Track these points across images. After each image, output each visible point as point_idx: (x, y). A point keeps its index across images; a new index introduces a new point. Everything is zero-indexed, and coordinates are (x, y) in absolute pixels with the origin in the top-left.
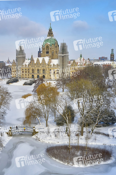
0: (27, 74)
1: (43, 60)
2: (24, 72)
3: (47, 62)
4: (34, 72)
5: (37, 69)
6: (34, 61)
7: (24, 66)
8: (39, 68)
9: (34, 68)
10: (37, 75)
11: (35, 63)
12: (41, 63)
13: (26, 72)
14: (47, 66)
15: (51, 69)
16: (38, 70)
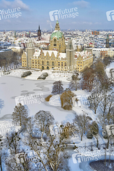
0: (37, 65)
1: (52, 53)
2: (35, 63)
3: (56, 56)
4: (44, 64)
5: (46, 61)
6: (44, 54)
7: (34, 57)
8: (49, 61)
9: (43, 60)
10: (47, 67)
11: (45, 55)
12: (50, 56)
13: (36, 63)
14: (56, 60)
15: (60, 62)
16: (48, 62)
